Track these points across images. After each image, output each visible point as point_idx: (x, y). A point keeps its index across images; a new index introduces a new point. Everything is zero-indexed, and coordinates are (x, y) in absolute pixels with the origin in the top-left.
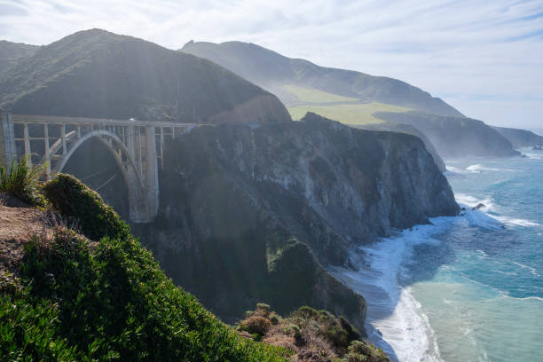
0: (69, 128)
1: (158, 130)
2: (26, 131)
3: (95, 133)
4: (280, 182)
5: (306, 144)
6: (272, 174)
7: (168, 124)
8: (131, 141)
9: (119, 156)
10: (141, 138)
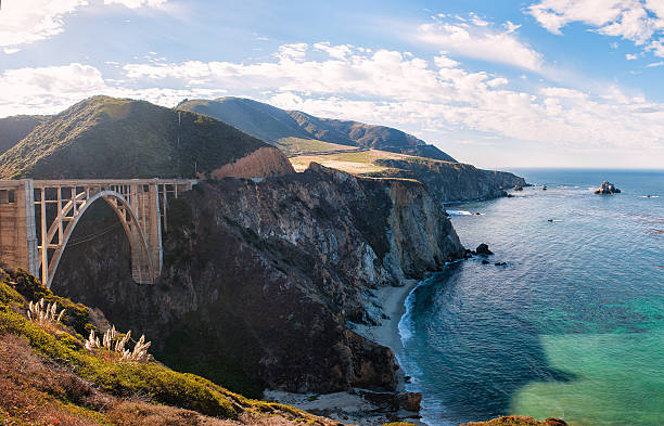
0: (80, 190)
1: (161, 187)
2: (43, 194)
3: (102, 194)
4: (288, 238)
5: (312, 196)
6: (279, 230)
7: (170, 182)
8: (135, 199)
9: (123, 216)
10: (145, 196)
